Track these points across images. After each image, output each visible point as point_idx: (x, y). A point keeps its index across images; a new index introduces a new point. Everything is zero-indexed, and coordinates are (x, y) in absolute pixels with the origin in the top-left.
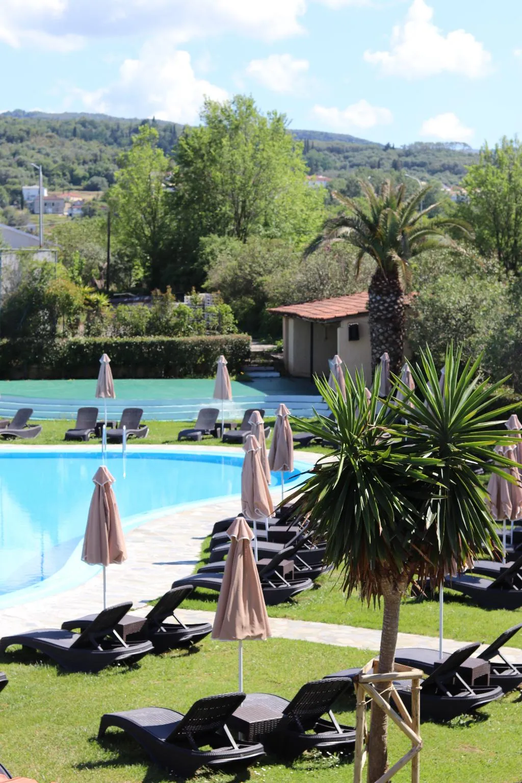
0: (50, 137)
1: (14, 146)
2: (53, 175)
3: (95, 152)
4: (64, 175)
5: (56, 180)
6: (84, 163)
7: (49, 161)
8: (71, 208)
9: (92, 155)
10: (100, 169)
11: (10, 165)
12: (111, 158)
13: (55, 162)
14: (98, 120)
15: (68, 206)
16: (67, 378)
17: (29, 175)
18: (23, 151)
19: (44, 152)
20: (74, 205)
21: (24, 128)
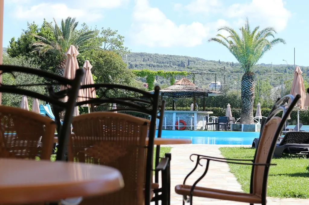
21: (265, 69)
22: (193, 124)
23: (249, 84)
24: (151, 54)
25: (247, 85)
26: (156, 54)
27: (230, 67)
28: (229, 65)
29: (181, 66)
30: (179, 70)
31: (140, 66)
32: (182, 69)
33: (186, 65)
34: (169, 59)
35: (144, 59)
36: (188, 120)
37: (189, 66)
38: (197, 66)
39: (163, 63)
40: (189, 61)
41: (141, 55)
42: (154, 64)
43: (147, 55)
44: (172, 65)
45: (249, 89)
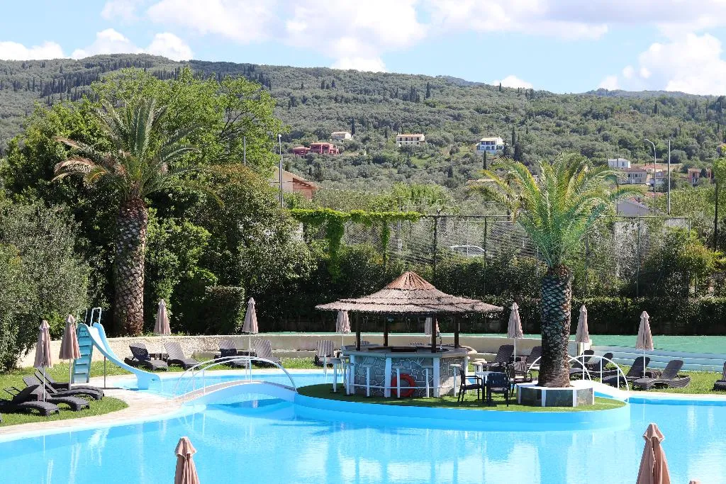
0: (633, 113)
1: (599, 123)
2: (636, 148)
3: (674, 127)
4: (646, 148)
5: (639, 153)
6: (665, 137)
7: (632, 135)
8: (653, 179)
9: (672, 130)
10: (680, 143)
11: (596, 140)
12: (689, 132)
13: (638, 137)
14: (675, 97)
15: (649, 177)
16: (699, 334)
17: (614, 149)
18: (608, 126)
19: (627, 127)
20: (655, 176)
21: (608, 105)
22: (432, 384)
23: (558, 296)
24: (341, 71)
25: (555, 298)
26: (351, 71)
27: (525, 100)
28: (523, 97)
29: (411, 100)
30: (405, 110)
31: (315, 100)
32: (412, 106)
33: (422, 98)
34: (382, 82)
35: (323, 83)
36: (420, 375)
37: (429, 100)
38: (446, 99)
39: (367, 92)
40: (428, 87)
41: (317, 73)
42: (345, 95)
43: (330, 73)
44: (388, 97)
45: (557, 307)
